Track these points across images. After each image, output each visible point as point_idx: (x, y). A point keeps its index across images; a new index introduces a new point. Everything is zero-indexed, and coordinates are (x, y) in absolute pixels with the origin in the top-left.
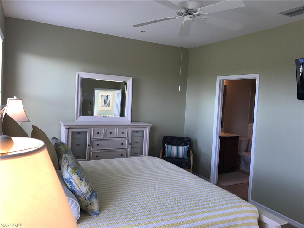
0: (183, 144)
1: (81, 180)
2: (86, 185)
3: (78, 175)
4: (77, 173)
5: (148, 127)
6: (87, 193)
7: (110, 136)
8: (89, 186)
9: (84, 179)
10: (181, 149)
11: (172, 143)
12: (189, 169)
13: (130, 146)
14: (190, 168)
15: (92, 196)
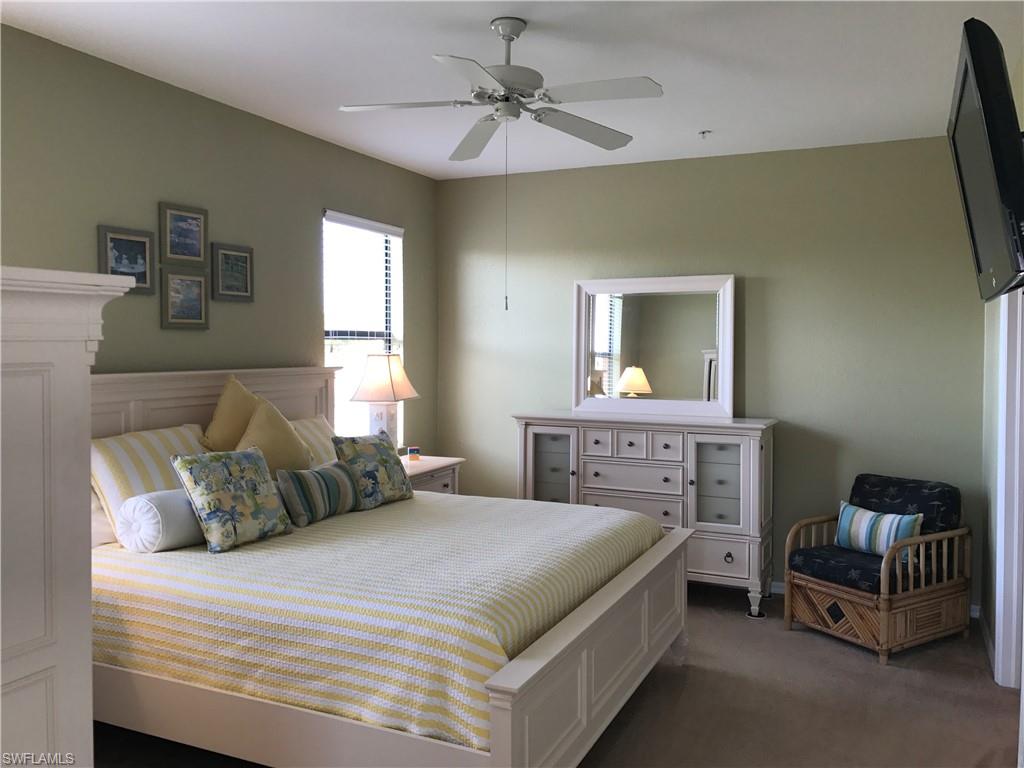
0: (915, 505)
1: (196, 483)
2: (203, 494)
3: (191, 473)
4: (191, 469)
5: (750, 433)
6: (203, 509)
7: (627, 452)
8: (209, 498)
9: (203, 484)
10: (889, 521)
11: (874, 500)
12: (875, 597)
13: (692, 490)
14: (878, 592)
15: (212, 516)
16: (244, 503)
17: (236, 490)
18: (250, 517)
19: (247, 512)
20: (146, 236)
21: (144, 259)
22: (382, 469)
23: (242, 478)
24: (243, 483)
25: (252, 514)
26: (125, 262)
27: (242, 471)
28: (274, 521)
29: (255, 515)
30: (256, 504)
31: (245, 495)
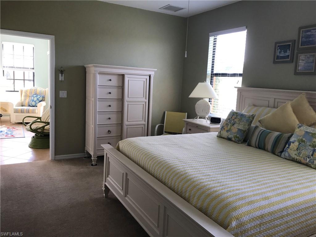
16: (227, 127)
17: (229, 122)
18: (226, 131)
19: (226, 129)
20: (290, 42)
21: (289, 50)
22: (297, 144)
23: (234, 120)
24: (232, 121)
25: (227, 130)
26: (282, 52)
27: (235, 118)
28: (232, 136)
29: (227, 131)
30: (230, 129)
31: (229, 125)
